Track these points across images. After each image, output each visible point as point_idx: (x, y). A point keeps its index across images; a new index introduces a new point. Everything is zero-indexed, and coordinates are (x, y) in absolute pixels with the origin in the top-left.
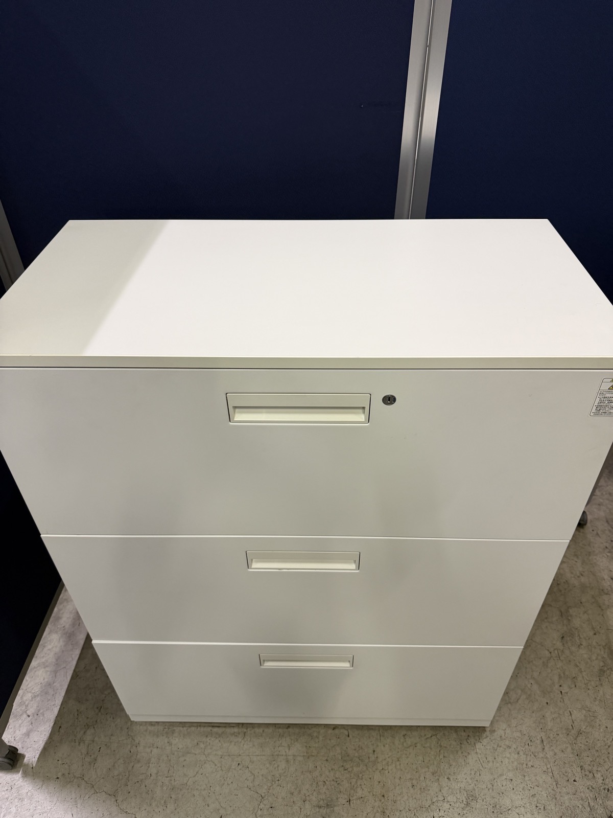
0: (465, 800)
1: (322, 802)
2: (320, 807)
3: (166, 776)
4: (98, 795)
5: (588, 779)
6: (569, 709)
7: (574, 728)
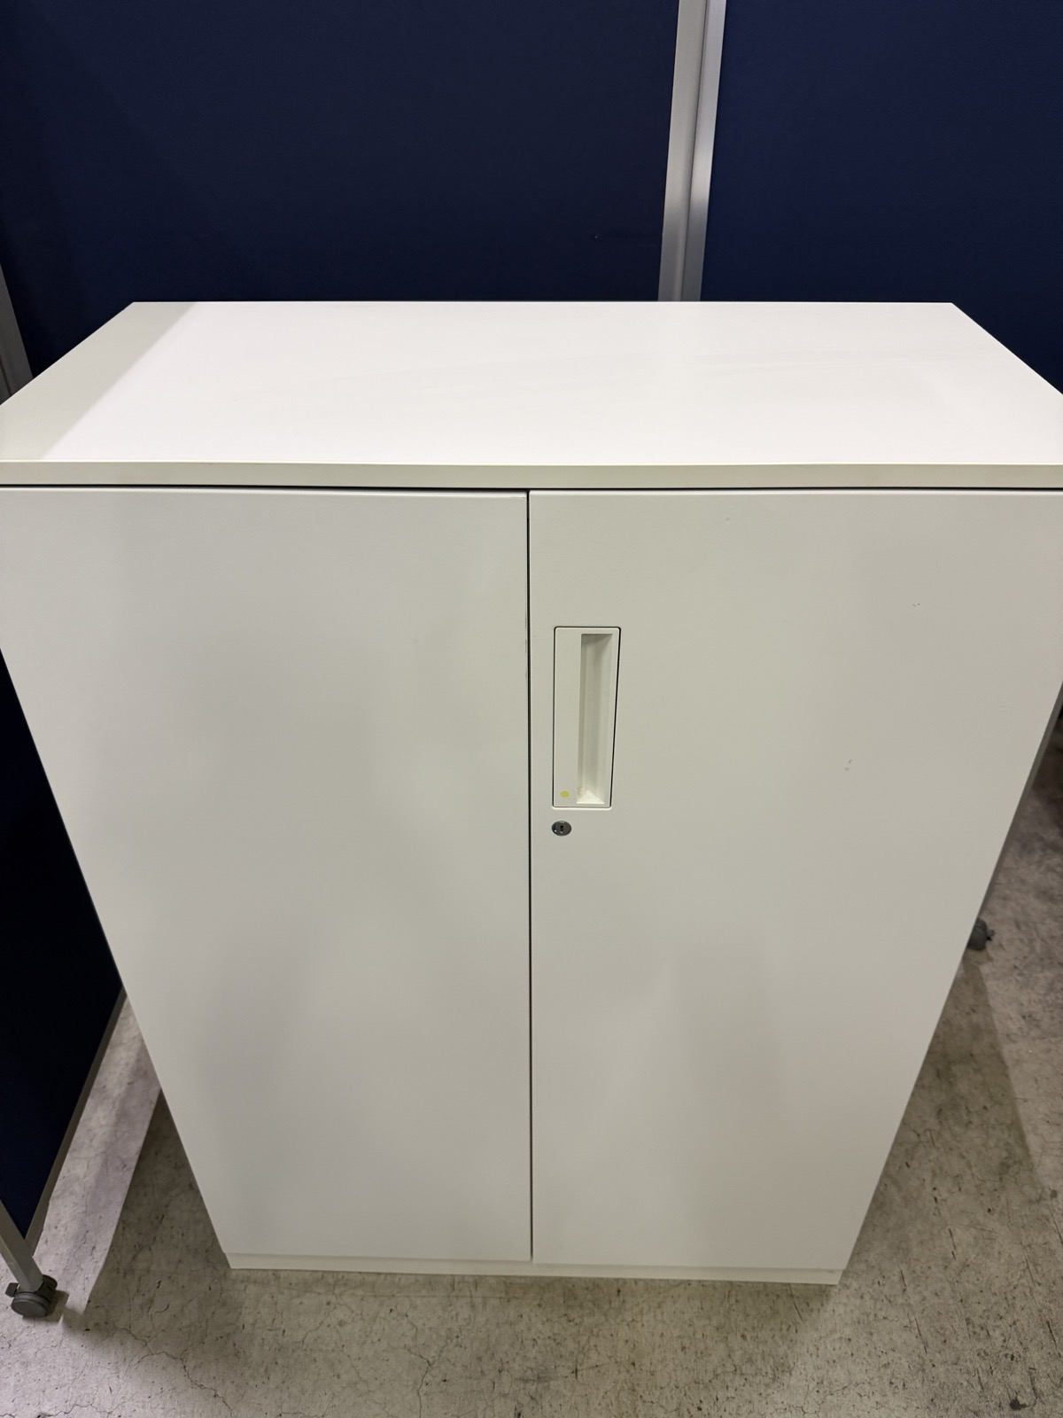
0: (770, 1372)
1: (529, 1372)
2: (526, 1381)
3: (270, 1328)
4: (155, 1356)
5: (979, 1340)
6: (949, 1227)
7: (957, 1257)
